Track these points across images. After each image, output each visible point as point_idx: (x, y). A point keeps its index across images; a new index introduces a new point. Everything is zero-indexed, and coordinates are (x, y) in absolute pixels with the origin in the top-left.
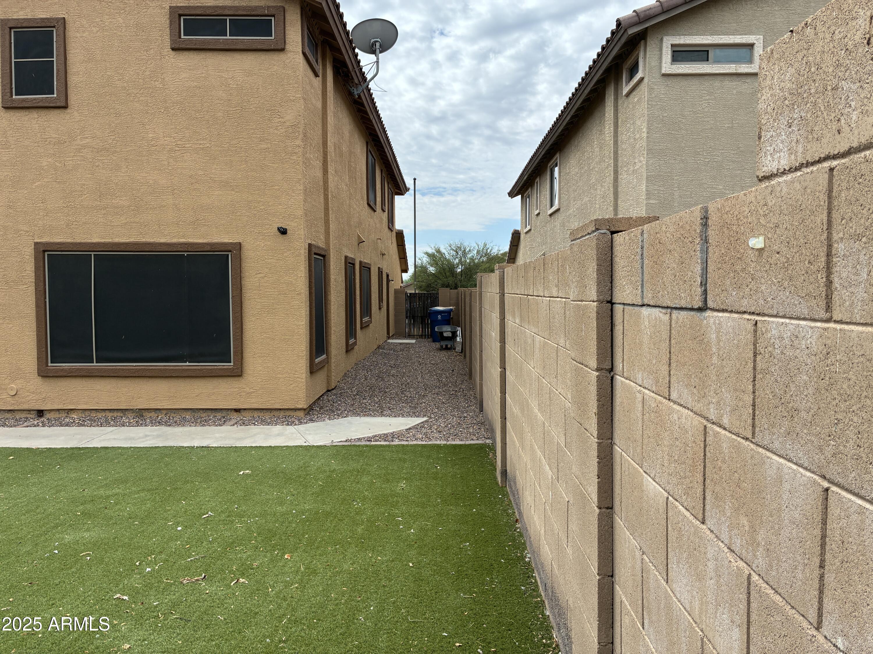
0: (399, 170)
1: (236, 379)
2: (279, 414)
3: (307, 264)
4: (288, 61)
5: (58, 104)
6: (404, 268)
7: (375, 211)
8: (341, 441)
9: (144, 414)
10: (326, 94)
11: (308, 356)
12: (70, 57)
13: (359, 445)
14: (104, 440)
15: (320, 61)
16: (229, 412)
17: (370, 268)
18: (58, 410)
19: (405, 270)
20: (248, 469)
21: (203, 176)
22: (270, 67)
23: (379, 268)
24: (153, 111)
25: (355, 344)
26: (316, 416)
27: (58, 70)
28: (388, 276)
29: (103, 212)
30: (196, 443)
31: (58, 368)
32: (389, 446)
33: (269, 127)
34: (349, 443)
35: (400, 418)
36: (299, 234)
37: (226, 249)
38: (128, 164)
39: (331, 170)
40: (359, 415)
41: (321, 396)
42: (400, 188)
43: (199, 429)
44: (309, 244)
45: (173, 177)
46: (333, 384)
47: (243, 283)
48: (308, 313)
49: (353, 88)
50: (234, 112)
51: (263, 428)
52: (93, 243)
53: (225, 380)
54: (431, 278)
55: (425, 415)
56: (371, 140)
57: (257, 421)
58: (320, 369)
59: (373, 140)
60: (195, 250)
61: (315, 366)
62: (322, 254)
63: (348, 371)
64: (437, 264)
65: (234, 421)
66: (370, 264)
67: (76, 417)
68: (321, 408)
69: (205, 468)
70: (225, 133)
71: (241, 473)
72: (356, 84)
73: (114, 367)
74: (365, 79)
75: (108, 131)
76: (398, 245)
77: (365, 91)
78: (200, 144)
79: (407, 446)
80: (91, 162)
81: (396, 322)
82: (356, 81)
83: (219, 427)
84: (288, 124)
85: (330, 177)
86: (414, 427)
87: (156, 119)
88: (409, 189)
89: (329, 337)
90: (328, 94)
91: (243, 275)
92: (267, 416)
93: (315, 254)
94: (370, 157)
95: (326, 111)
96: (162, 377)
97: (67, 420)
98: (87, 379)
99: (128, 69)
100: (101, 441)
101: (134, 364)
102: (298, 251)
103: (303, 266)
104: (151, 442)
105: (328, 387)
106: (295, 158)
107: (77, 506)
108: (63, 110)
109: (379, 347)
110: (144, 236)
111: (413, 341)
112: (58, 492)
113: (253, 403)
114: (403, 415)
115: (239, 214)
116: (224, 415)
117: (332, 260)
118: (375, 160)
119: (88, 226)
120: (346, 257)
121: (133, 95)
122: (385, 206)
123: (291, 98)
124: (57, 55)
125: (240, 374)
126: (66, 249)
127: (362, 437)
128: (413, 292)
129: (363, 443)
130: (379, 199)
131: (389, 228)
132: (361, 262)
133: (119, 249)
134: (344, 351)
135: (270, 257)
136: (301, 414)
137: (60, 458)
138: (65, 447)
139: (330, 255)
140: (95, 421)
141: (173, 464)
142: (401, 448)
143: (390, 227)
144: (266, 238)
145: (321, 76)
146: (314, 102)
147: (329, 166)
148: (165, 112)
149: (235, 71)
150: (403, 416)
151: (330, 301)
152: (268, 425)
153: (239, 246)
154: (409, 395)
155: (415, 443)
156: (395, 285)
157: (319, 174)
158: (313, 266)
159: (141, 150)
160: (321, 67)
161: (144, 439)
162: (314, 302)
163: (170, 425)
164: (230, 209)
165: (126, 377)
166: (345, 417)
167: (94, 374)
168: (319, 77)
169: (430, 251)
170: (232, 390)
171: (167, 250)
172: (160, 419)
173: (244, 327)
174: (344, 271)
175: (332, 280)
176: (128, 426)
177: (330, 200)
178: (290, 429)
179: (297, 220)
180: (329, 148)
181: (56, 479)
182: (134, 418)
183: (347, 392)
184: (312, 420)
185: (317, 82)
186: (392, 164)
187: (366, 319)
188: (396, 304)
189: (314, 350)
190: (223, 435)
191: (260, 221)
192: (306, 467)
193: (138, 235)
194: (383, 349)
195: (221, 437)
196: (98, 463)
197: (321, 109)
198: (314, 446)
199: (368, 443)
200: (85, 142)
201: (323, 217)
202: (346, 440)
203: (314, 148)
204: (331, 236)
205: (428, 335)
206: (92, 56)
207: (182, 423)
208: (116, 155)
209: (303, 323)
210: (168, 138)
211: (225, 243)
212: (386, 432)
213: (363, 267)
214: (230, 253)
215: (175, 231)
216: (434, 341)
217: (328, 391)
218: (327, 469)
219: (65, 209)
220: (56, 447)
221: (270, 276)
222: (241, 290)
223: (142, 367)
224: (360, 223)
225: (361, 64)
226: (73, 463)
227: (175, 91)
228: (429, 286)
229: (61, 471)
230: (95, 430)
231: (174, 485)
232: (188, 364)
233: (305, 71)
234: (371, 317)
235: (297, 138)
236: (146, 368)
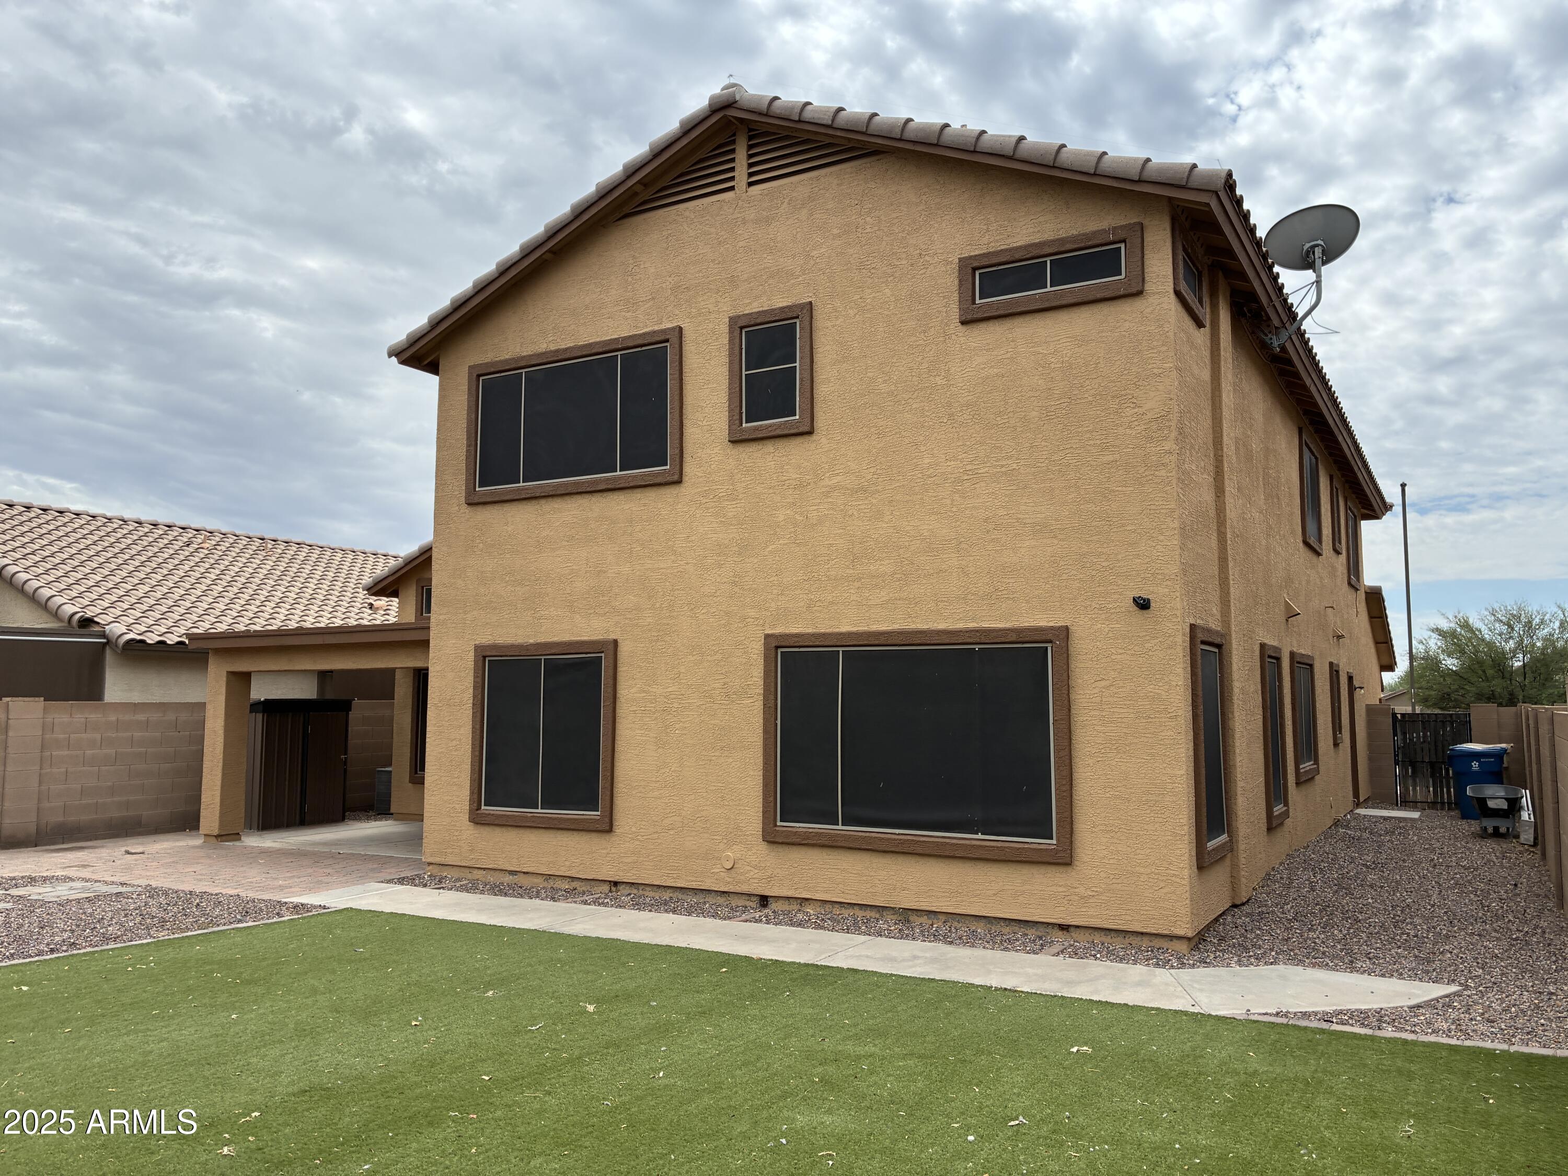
0: (1369, 473)
1: (1061, 869)
2: (1140, 943)
3: (1189, 662)
4: (1148, 310)
5: (801, 430)
6: (1386, 662)
7: (1319, 554)
8: (1266, 1014)
9: (911, 918)
10: (1219, 355)
11: (1193, 836)
12: (818, 358)
13: (1306, 1028)
14: (852, 957)
15: (1206, 299)
16: (1049, 930)
17: (1311, 666)
18: (788, 898)
19: (1389, 665)
20: (1086, 1044)
21: (1006, 517)
22: (1119, 324)
23: (1331, 664)
24: (931, 423)
25: (1286, 814)
26: (1212, 956)
27: (801, 380)
28: (1350, 679)
29: (857, 584)
30: (994, 981)
31: (790, 829)
32: (1372, 1038)
33: (1117, 425)
34: (1284, 1021)
35: (1394, 980)
36: (1172, 608)
37: (1044, 638)
38: (892, 508)
39: (1230, 488)
40: (1300, 962)
41: (1221, 915)
42: (1371, 505)
43: (998, 954)
44: (1191, 625)
45: (958, 523)
46: (1244, 894)
47: (1072, 697)
48: (1191, 753)
49: (1270, 336)
50: (1058, 407)
51: (1111, 967)
52: (841, 634)
53: (1043, 869)
54: (1449, 680)
55: (1453, 981)
56: (1307, 422)
57: (1099, 952)
58: (1217, 861)
59: (1312, 422)
60: (992, 641)
61: (1206, 856)
62: (1216, 642)
63: (1273, 869)
64: (1463, 652)
65: (1057, 948)
66: (1312, 658)
67: (812, 912)
68: (1222, 939)
69: (1011, 1031)
70: (1043, 443)
71: (1075, 1049)
72: (1276, 328)
73: (867, 834)
74: (1293, 316)
75: (866, 462)
76: (1371, 617)
77: (1294, 337)
78: (1002, 466)
79: (1414, 1043)
80: (842, 510)
81: (1374, 772)
82: (1276, 322)
83: (1032, 956)
84: (1150, 415)
85: (1229, 500)
86: (1428, 1004)
87: (936, 434)
88: (1391, 507)
89: (1233, 801)
90: (1222, 353)
91: (1072, 683)
92: (1118, 944)
93: (1203, 642)
94: (1307, 454)
95: (1219, 385)
96: (940, 856)
97: (800, 916)
98: (829, 851)
99: (897, 365)
100: (847, 957)
101: (897, 831)
102: (1171, 639)
103: (1182, 666)
104: (919, 969)
105: (1233, 898)
106: (1163, 473)
107: (815, 1067)
108: (807, 437)
109: (1336, 823)
110: (914, 619)
111: (1416, 815)
112: (787, 1036)
113: (1092, 917)
114: (1401, 974)
115: (1065, 576)
116: (1040, 934)
117: (1234, 652)
118: (1316, 458)
119: (836, 608)
120: (1263, 646)
121: (903, 402)
122: (1340, 543)
123: (1155, 371)
124: (801, 358)
125: (1068, 860)
126: (806, 644)
127: (1311, 1010)
128: (1409, 710)
129: (1314, 1024)
130: (1327, 531)
131: (1350, 584)
132: (1292, 655)
133: (877, 642)
134: (1264, 828)
135: (1121, 651)
136: (1183, 947)
137: (790, 980)
138: (798, 961)
139: (1231, 643)
140: (839, 922)
141: (957, 1014)
142: (1400, 1047)
143: (1353, 583)
144: (1113, 616)
145: (1208, 325)
146: (1196, 372)
147: (1227, 482)
148: (949, 422)
149: (1059, 340)
150: (1401, 976)
151: (1233, 730)
152: (1121, 961)
153: (1065, 632)
154: (1412, 933)
155: (1432, 1038)
156: (1368, 697)
157: (1208, 496)
158: (1199, 665)
159: (913, 485)
160: (1208, 310)
161: (911, 963)
162: (1202, 733)
163: (951, 943)
164: (1049, 570)
165: (885, 852)
166: (1272, 964)
167: (839, 844)
168: (1204, 326)
169: (1445, 625)
170: (1054, 889)
171: (948, 641)
172: (936, 930)
173: (1075, 776)
174: (1259, 672)
175: (1236, 691)
176: (887, 937)
177: (1229, 542)
178: (1163, 975)
179: (1169, 583)
180: (1225, 450)
181: (784, 1014)
182: (896, 924)
183: (1273, 912)
184: (1204, 962)
185: (1201, 337)
186: (1353, 463)
187: (1307, 766)
188: (1371, 737)
189: (1205, 825)
190: (1039, 971)
191: (1102, 588)
192: (1196, 1058)
193: (905, 619)
194: (1347, 827)
195: (1036, 975)
196: (844, 995)
197: (1209, 382)
198: (1210, 1015)
199: (1325, 1026)
200: (836, 481)
201: (1217, 573)
202: (1278, 1014)
203: (1197, 453)
204: (1232, 609)
205: (1449, 803)
206: (848, 352)
207: (970, 940)
208: (877, 496)
209: (1182, 772)
210: (953, 463)
211: (1041, 627)
212: (1363, 1007)
213: (1298, 663)
214: (1049, 645)
215: (961, 610)
216: (1464, 817)
217: (1235, 906)
218: (1239, 1066)
219: (805, 583)
220: (785, 959)
221: (1121, 684)
222: (1070, 710)
223: (909, 837)
224: (1289, 580)
225: (1285, 291)
226: (808, 989)
227: (964, 387)
228: (1445, 699)
229: (792, 1001)
230: (838, 938)
231: (959, 1053)
232: (980, 836)
233: (1178, 320)
234: (1316, 762)
235: (1166, 438)
236: (914, 838)
